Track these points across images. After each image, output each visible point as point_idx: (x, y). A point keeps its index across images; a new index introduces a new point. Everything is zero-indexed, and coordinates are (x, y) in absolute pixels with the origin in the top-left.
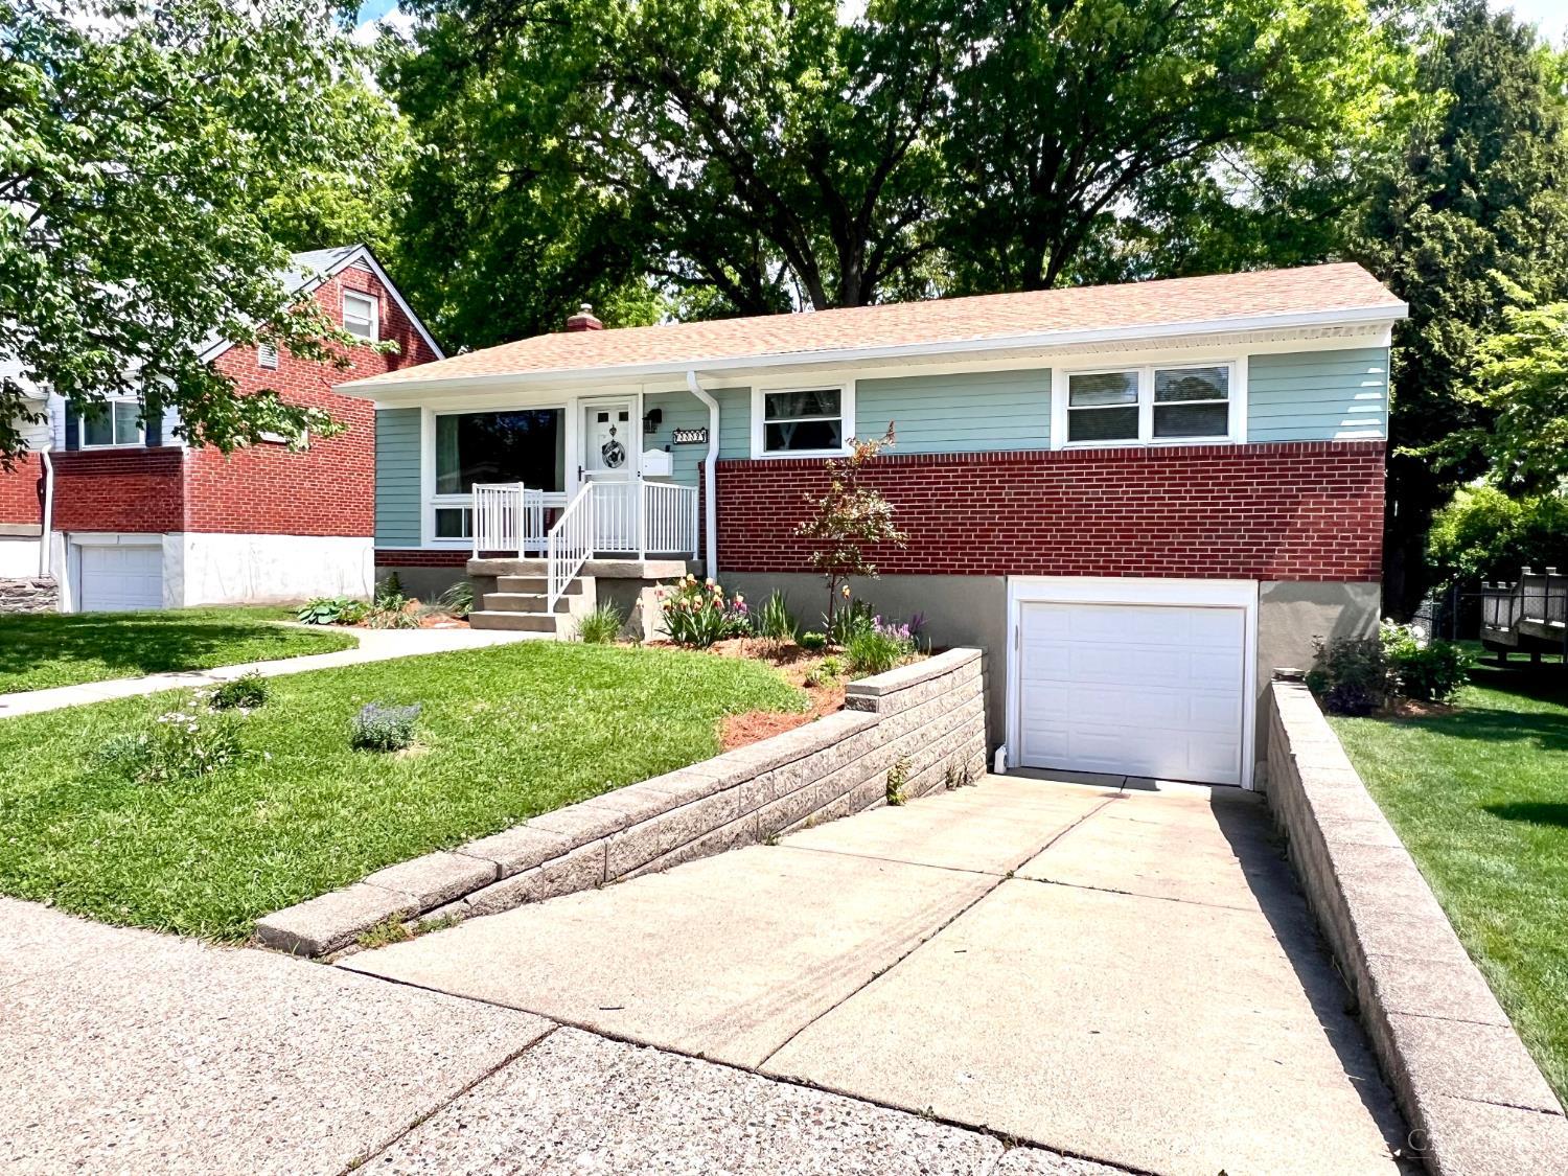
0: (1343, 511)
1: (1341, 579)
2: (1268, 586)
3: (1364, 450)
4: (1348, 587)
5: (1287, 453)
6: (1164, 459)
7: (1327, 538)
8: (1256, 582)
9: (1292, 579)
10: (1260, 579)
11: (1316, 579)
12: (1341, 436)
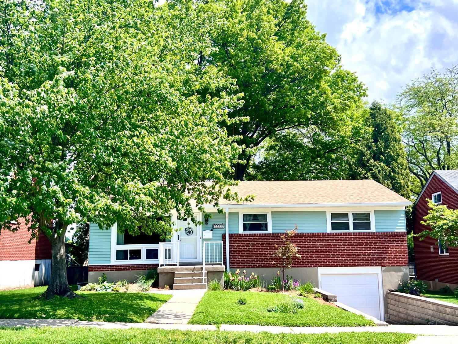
0: (399, 249)
1: (400, 266)
2: (384, 268)
3: (402, 234)
4: (401, 267)
5: (385, 234)
6: (357, 235)
7: (396, 256)
8: (381, 267)
9: (389, 266)
10: (382, 266)
11: (395, 266)
12: (397, 231)
